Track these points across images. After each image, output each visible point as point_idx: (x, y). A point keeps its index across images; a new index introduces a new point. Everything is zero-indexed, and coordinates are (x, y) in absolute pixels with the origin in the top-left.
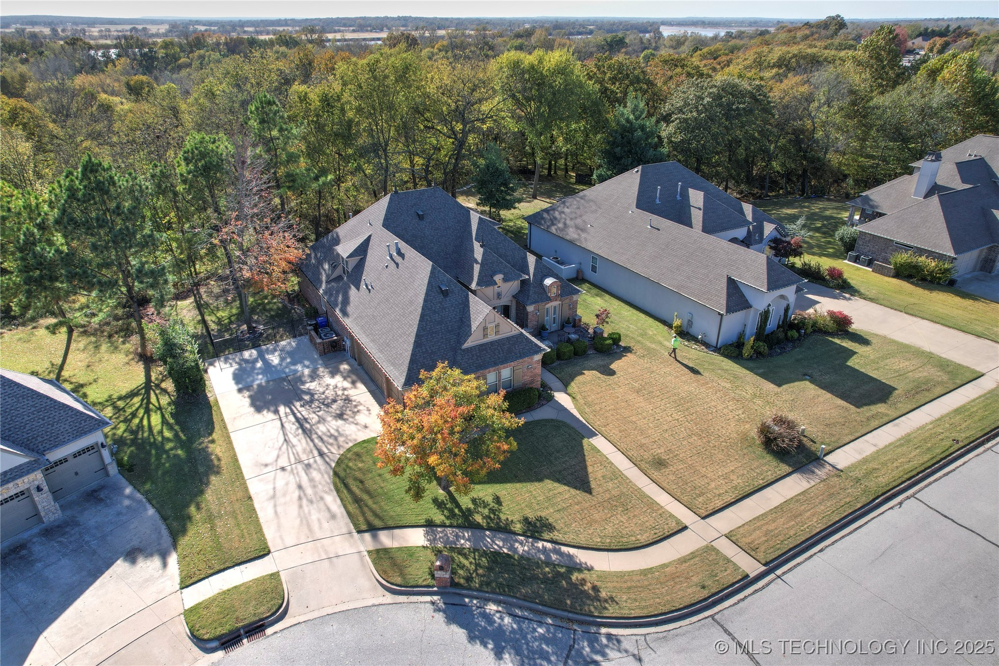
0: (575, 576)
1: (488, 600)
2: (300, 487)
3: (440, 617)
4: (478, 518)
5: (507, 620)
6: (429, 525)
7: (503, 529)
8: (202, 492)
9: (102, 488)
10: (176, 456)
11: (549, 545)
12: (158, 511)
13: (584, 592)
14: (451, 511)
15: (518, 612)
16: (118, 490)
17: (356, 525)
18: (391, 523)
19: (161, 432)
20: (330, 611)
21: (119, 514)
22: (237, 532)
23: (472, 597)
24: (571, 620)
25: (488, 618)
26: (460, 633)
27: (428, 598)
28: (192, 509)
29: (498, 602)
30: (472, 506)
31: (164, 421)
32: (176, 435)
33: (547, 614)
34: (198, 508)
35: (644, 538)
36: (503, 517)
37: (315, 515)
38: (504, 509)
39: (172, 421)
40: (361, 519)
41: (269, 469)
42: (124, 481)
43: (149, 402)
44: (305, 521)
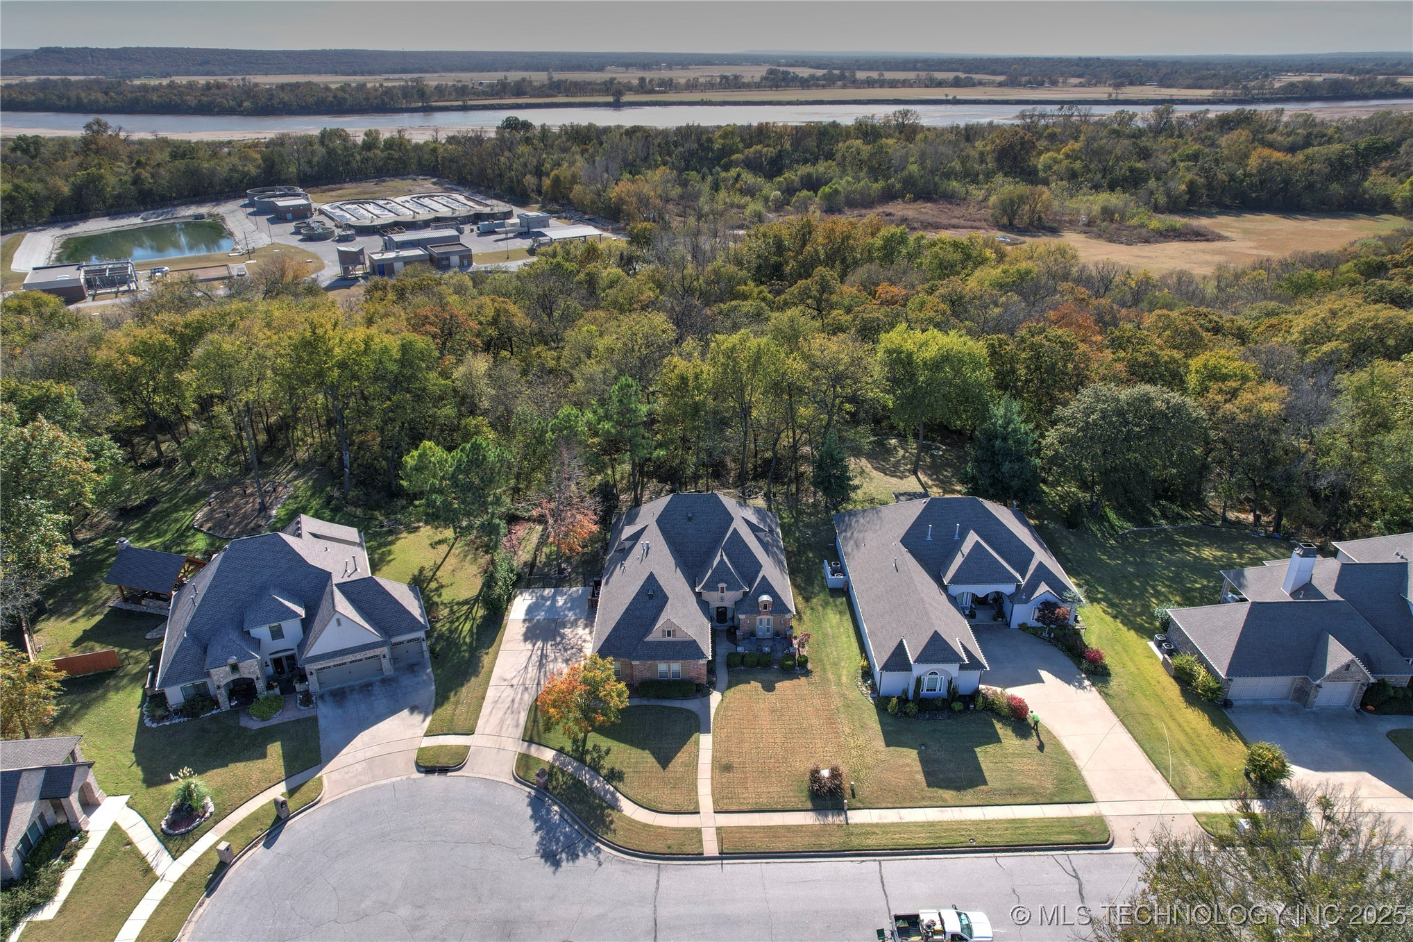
0: (609, 811)
1: (556, 803)
2: (513, 701)
3: (527, 800)
4: (588, 758)
5: (557, 817)
6: (561, 751)
7: (595, 769)
8: (462, 685)
9: (418, 664)
10: (464, 656)
11: (612, 789)
12: (436, 689)
13: (604, 821)
14: (578, 747)
15: (566, 817)
16: (425, 668)
17: (524, 735)
18: (542, 742)
19: (465, 637)
20: (481, 776)
21: (418, 683)
22: (465, 716)
23: (550, 798)
24: (586, 831)
25: (549, 811)
26: (529, 811)
27: (529, 790)
28: (452, 694)
29: (560, 807)
30: (591, 749)
31: (471, 630)
32: (471, 642)
33: (577, 823)
34: (455, 695)
35: (665, 807)
36: (602, 762)
37: (509, 721)
38: (607, 758)
39: (475, 631)
40: (529, 733)
41: (506, 683)
42: (429, 664)
43: (471, 612)
44: (502, 721)
